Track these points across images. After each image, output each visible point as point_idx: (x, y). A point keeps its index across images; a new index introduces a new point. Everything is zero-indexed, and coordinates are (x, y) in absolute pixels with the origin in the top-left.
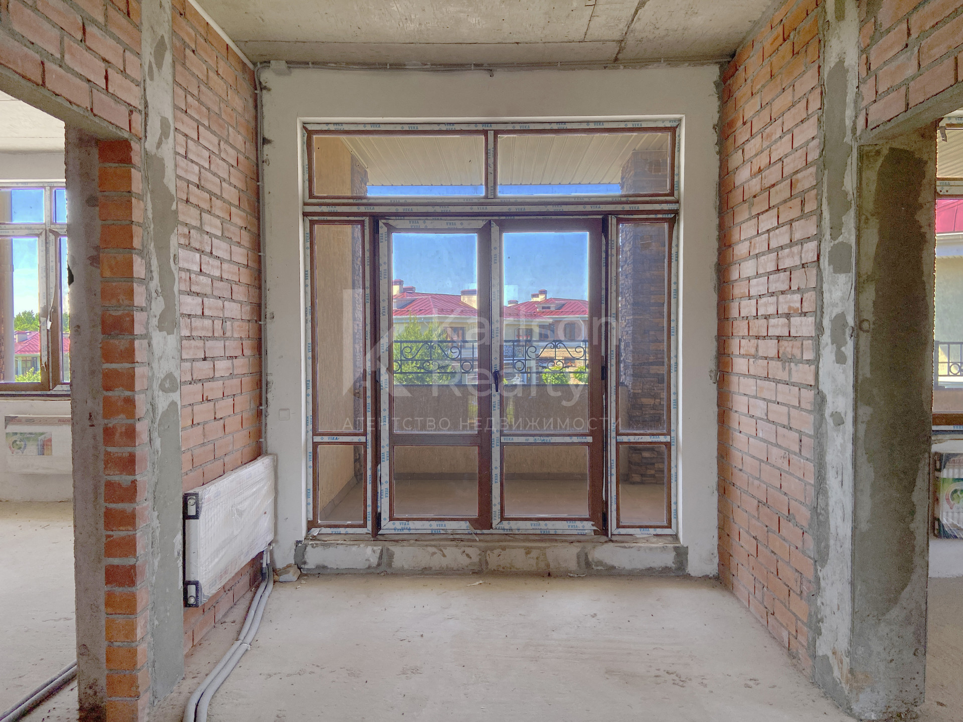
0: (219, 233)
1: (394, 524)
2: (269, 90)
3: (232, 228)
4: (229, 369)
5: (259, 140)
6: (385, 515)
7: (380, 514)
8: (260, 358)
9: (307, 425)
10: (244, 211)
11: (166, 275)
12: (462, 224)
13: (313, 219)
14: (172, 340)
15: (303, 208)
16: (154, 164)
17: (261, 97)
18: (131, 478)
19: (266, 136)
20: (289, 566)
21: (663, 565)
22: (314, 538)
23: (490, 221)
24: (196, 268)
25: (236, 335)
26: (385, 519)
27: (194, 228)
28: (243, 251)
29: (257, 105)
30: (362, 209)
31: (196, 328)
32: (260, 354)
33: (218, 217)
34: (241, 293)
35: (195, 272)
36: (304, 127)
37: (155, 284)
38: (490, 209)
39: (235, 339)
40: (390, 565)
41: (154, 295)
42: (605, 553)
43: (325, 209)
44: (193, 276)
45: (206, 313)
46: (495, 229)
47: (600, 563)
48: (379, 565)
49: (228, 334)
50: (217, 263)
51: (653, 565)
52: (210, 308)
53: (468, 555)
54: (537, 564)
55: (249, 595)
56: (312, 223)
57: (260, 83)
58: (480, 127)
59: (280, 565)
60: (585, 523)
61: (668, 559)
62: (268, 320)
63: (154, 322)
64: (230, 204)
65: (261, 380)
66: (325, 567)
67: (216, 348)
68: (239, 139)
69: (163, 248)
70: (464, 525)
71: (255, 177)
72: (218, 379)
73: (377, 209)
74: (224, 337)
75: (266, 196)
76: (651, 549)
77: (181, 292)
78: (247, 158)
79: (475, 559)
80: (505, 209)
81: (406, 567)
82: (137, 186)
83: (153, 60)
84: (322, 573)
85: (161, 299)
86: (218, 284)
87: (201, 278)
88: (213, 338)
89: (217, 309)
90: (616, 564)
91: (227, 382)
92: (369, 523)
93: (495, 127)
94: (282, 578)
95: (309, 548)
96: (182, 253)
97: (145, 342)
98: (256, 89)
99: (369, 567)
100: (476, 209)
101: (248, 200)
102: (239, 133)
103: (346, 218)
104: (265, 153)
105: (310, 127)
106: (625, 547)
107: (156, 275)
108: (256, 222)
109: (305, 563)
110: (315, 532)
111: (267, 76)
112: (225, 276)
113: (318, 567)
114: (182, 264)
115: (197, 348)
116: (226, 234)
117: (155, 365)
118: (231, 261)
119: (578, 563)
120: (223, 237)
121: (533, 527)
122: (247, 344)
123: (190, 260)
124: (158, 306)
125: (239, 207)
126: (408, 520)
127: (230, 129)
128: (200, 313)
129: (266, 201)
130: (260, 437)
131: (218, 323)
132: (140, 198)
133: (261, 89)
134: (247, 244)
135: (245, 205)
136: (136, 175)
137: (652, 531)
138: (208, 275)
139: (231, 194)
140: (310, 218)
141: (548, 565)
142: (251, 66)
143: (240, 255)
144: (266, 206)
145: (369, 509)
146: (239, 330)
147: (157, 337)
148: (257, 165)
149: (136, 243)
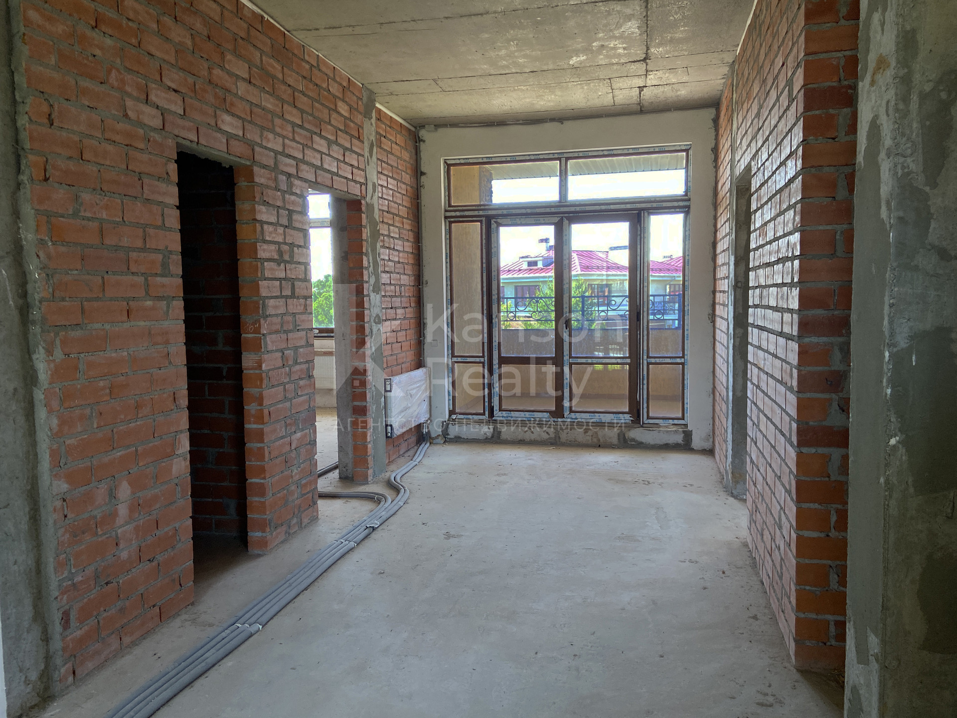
0: (397, 236)
1: (502, 413)
2: (424, 141)
3: (404, 232)
4: (403, 314)
5: (418, 173)
6: (496, 408)
7: (493, 407)
8: (420, 308)
9: (448, 351)
10: (410, 220)
11: (376, 264)
12: (544, 220)
13: (450, 220)
14: (378, 297)
15: (445, 214)
16: (370, 207)
17: (420, 146)
18: (363, 364)
19: (422, 170)
20: (439, 435)
21: (675, 442)
22: (454, 420)
23: (562, 217)
24: (387, 258)
25: (406, 295)
26: (496, 410)
27: (386, 235)
28: (409, 244)
29: (417, 152)
30: (481, 213)
31: (388, 291)
32: (420, 306)
33: (397, 227)
34: (409, 270)
35: (386, 260)
36: (445, 162)
37: (371, 269)
38: (562, 209)
39: (406, 297)
40: (499, 437)
41: (371, 274)
42: (637, 434)
43: (458, 214)
44: (386, 262)
45: (392, 282)
46: (566, 222)
47: (633, 440)
48: (492, 437)
49: (403, 294)
50: (397, 253)
51: (668, 442)
52: (393, 280)
53: (547, 433)
54: (592, 439)
55: (416, 448)
56: (451, 223)
57: (419, 137)
58: (556, 156)
59: (433, 435)
60: (626, 415)
61: (679, 439)
62: (424, 285)
63: (371, 288)
64: (403, 218)
65: (420, 322)
66: (459, 437)
67: (397, 302)
68: (407, 178)
69: (374, 249)
70: (546, 415)
71: (416, 197)
72: (398, 320)
73: (490, 213)
74: (401, 296)
75: (423, 208)
76: (667, 432)
77: (382, 272)
78: (412, 187)
79: (552, 435)
80: (573, 209)
81: (509, 439)
82: (364, 222)
83: (369, 155)
84: (458, 440)
85: (373, 276)
86: (398, 265)
87: (389, 263)
88: (396, 296)
89: (397, 279)
90: (644, 441)
91: (403, 322)
92: (487, 413)
93: (566, 155)
94: (434, 441)
95: (450, 426)
96: (382, 250)
97: (368, 298)
98: (416, 143)
99: (486, 438)
100: (553, 210)
101: (412, 213)
102: (407, 173)
103: (471, 219)
104: (422, 181)
105: (449, 162)
106: (650, 430)
107: (371, 264)
108: (416, 224)
109: (448, 434)
110: (454, 417)
111: (423, 133)
112: (401, 261)
113: (455, 437)
114: (382, 257)
115: (388, 301)
116: (401, 236)
117: (372, 310)
118: (404, 251)
119: (619, 439)
120: (400, 238)
121: (591, 417)
122: (413, 299)
123: (385, 254)
124: (372, 280)
125: (407, 218)
126: (510, 411)
127: (403, 173)
128: (389, 282)
129: (423, 211)
130: (420, 357)
131: (398, 288)
132: (365, 227)
133: (419, 141)
134: (412, 240)
135: (411, 216)
136: (364, 216)
137: (671, 421)
138: (392, 261)
139: (403, 212)
140: (449, 220)
141: (599, 440)
142: (413, 129)
143: (408, 247)
144: (423, 214)
145: (487, 404)
146: (408, 292)
147: (372, 295)
148: (417, 188)
149: (364, 250)
